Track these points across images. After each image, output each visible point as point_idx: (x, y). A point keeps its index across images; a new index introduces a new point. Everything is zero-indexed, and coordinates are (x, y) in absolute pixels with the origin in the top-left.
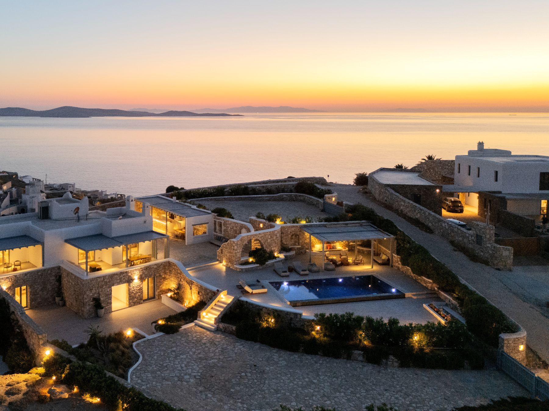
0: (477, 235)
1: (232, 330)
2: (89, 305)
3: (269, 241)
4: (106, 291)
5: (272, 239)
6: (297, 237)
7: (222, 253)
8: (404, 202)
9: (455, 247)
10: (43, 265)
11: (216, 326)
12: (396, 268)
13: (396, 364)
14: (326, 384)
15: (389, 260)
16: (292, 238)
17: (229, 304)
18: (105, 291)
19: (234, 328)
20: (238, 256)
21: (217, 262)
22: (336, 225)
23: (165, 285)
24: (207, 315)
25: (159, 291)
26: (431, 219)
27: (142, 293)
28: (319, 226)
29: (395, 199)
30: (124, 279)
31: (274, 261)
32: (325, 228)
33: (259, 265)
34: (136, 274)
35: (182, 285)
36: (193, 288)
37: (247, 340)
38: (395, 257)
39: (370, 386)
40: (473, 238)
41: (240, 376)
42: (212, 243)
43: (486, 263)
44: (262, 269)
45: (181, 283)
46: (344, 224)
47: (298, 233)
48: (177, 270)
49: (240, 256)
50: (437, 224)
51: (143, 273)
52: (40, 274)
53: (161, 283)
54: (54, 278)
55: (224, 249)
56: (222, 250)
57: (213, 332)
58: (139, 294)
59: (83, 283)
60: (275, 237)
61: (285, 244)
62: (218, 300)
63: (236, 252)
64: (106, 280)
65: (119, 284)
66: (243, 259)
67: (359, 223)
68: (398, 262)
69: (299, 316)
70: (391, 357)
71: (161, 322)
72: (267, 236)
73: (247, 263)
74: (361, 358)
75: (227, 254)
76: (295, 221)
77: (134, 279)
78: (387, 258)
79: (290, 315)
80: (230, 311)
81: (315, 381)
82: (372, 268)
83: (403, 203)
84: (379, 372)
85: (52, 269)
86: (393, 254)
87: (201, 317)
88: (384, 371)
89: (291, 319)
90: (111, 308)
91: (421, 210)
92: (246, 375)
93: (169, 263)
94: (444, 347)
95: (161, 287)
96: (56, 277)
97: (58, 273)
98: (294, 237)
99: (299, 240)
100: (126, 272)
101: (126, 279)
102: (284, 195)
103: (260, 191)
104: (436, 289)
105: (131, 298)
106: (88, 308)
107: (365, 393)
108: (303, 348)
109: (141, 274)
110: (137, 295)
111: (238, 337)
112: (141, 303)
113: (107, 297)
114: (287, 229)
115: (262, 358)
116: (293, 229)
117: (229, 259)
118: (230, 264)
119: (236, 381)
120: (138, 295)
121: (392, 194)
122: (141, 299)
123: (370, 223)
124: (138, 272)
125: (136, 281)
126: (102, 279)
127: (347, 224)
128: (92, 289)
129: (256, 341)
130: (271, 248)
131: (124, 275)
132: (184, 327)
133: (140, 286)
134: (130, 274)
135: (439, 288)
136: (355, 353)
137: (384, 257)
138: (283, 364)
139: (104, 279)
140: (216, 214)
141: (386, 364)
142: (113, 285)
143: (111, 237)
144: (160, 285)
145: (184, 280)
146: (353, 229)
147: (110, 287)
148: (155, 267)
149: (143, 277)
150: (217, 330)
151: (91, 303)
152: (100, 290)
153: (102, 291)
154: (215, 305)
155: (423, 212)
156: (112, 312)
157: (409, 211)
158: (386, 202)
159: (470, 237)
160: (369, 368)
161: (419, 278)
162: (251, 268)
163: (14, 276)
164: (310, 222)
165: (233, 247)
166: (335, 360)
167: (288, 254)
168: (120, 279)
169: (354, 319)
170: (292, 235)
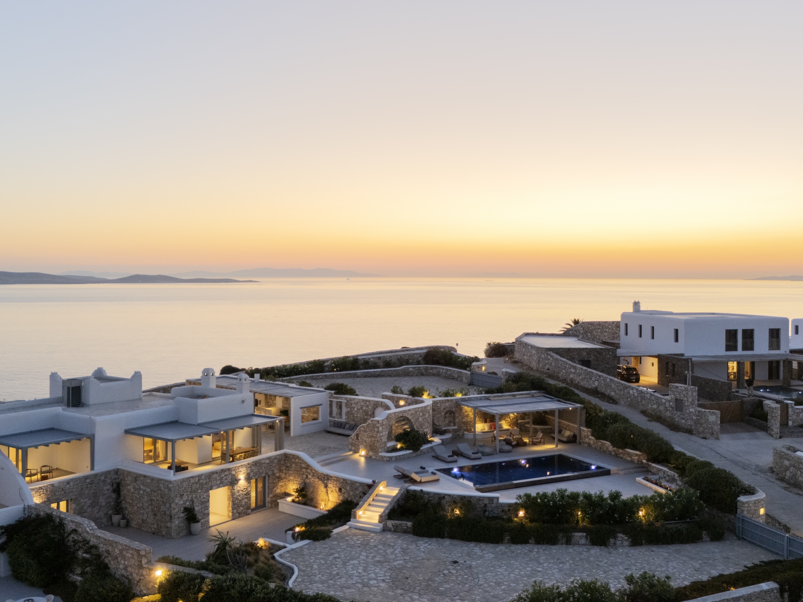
0: (676, 399)
1: (406, 528)
2: (179, 518)
3: (420, 419)
4: (202, 497)
5: (423, 417)
6: (452, 415)
7: (357, 439)
8: (575, 368)
9: (649, 417)
10: (92, 468)
11: (381, 525)
12: (587, 445)
13: (626, 543)
14: (554, 571)
15: (575, 436)
16: (445, 417)
17: (394, 497)
18: (200, 496)
19: (409, 524)
20: (383, 440)
21: (351, 453)
22: (500, 396)
23: (280, 487)
24: (364, 513)
25: (271, 496)
26: (613, 386)
27: (249, 499)
28: (481, 399)
29: (561, 366)
30: (226, 479)
31: (429, 445)
32: (489, 401)
33: (411, 451)
34: (242, 472)
35: (310, 483)
36: (330, 485)
37: (430, 537)
38: (583, 430)
39: (606, 567)
40: (671, 404)
41: (443, 574)
42: (329, 432)
43: (689, 432)
44: (417, 456)
45: (308, 481)
46: (510, 395)
47: (454, 410)
48: (301, 463)
49: (386, 441)
50: (622, 392)
51: (252, 471)
52: (88, 481)
53: (275, 485)
54: (109, 487)
55: (362, 432)
56: (357, 435)
57: (379, 533)
58: (246, 500)
59: (171, 486)
60: (427, 415)
61: (438, 424)
62: (376, 494)
63: (381, 434)
64: (201, 481)
65: (219, 487)
66: (390, 444)
67: (529, 394)
68: (588, 437)
69: (495, 501)
70: (620, 535)
71: (297, 529)
72: (418, 413)
73: (394, 450)
74: (583, 541)
75: (367, 439)
76: (447, 394)
77: (240, 480)
78: (572, 434)
79: (483, 501)
80: (399, 505)
81: (540, 569)
82: (557, 446)
83: (573, 370)
84: (610, 553)
85: (107, 473)
86: (581, 428)
87: (357, 517)
88: (614, 552)
89: (486, 505)
90: (208, 521)
91: (600, 376)
92: (450, 572)
93: (286, 456)
94: (676, 520)
95: (274, 489)
96: (113, 485)
97: (115, 479)
98: (447, 415)
99: (454, 419)
100: (229, 470)
101: (229, 479)
102: (410, 367)
103: (375, 363)
104: (644, 461)
105: (236, 506)
106: (177, 522)
107: (604, 574)
108: (508, 538)
109: (248, 472)
110: (244, 501)
111: (417, 535)
112: (249, 514)
113: (203, 506)
114: (439, 405)
115: (461, 554)
116: (447, 404)
117: (371, 446)
118: (371, 453)
119: (440, 579)
120: (245, 503)
121: (557, 359)
122: (249, 507)
123: (543, 393)
124: (245, 469)
125: (242, 483)
126: (197, 479)
127: (514, 396)
128: (183, 495)
129: (442, 537)
130: (422, 429)
131: (226, 473)
132: (336, 531)
133: (247, 489)
134: (233, 473)
135: (648, 460)
136: (577, 536)
137: (567, 433)
138: (490, 557)
139: (199, 480)
140: (333, 392)
141: (615, 544)
142: (211, 489)
143: (196, 424)
144: (274, 488)
145: (313, 475)
146: (525, 400)
147: (207, 491)
148: (267, 461)
149: (251, 476)
150: (385, 530)
151: (182, 515)
152: (194, 496)
153: (196, 497)
154: (373, 500)
155: (602, 379)
156: (210, 527)
157: (583, 379)
158: (548, 371)
159: (667, 403)
160: (595, 551)
161: (621, 451)
162: (402, 455)
163: (50, 485)
164: (466, 395)
165: (376, 429)
166: (552, 546)
167: (444, 437)
168: (221, 479)
169: (568, 496)
170: (446, 413)
